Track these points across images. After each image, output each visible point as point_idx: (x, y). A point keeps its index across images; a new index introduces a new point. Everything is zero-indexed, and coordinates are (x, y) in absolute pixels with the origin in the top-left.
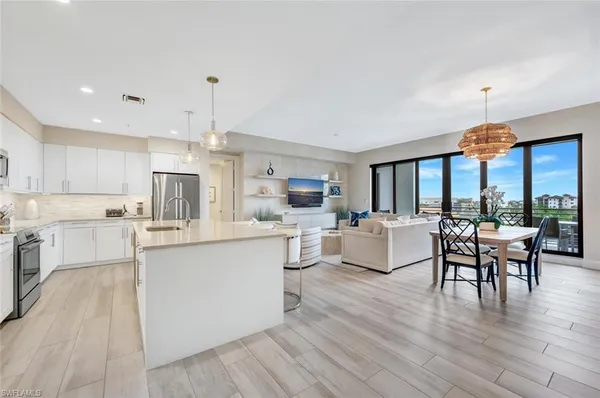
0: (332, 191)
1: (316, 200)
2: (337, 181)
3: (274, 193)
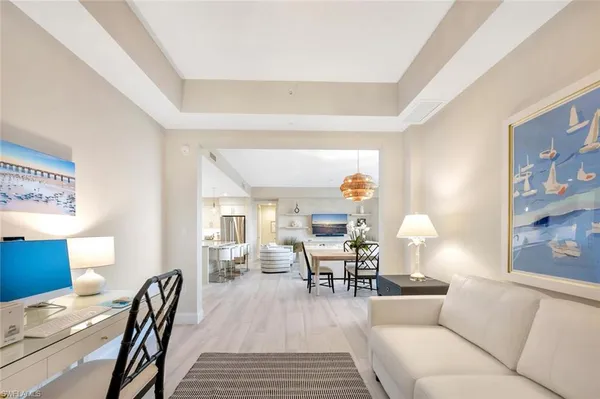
2: (362, 214)
3: (301, 225)
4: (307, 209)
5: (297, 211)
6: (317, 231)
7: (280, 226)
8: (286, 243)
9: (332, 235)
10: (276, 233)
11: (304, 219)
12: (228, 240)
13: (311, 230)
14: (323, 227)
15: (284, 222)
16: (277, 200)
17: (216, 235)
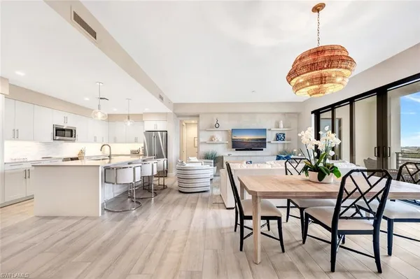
0: (278, 138)
1: (259, 145)
2: (282, 129)
3: (220, 140)
4: (228, 124)
5: (217, 126)
6: (237, 146)
7: (201, 140)
8: (207, 157)
9: (251, 150)
10: (198, 147)
11: (224, 134)
12: (150, 155)
13: (231, 144)
14: (242, 142)
15: (205, 137)
16: (198, 116)
17: (141, 150)
